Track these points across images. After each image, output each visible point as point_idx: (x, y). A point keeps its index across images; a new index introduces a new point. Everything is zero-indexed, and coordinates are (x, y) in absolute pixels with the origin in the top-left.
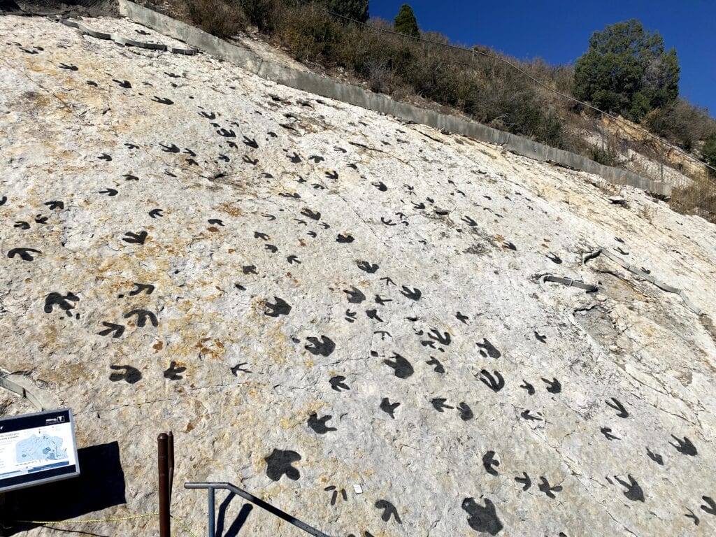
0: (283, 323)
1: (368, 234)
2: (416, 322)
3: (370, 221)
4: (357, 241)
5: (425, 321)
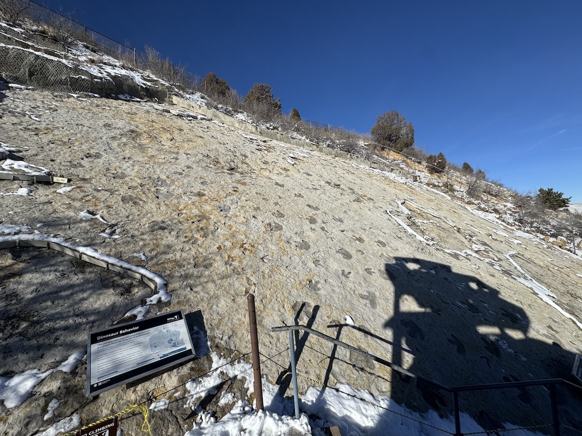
0: (281, 234)
1: (309, 193)
2: (344, 233)
3: (308, 188)
4: (305, 196)
5: (348, 232)
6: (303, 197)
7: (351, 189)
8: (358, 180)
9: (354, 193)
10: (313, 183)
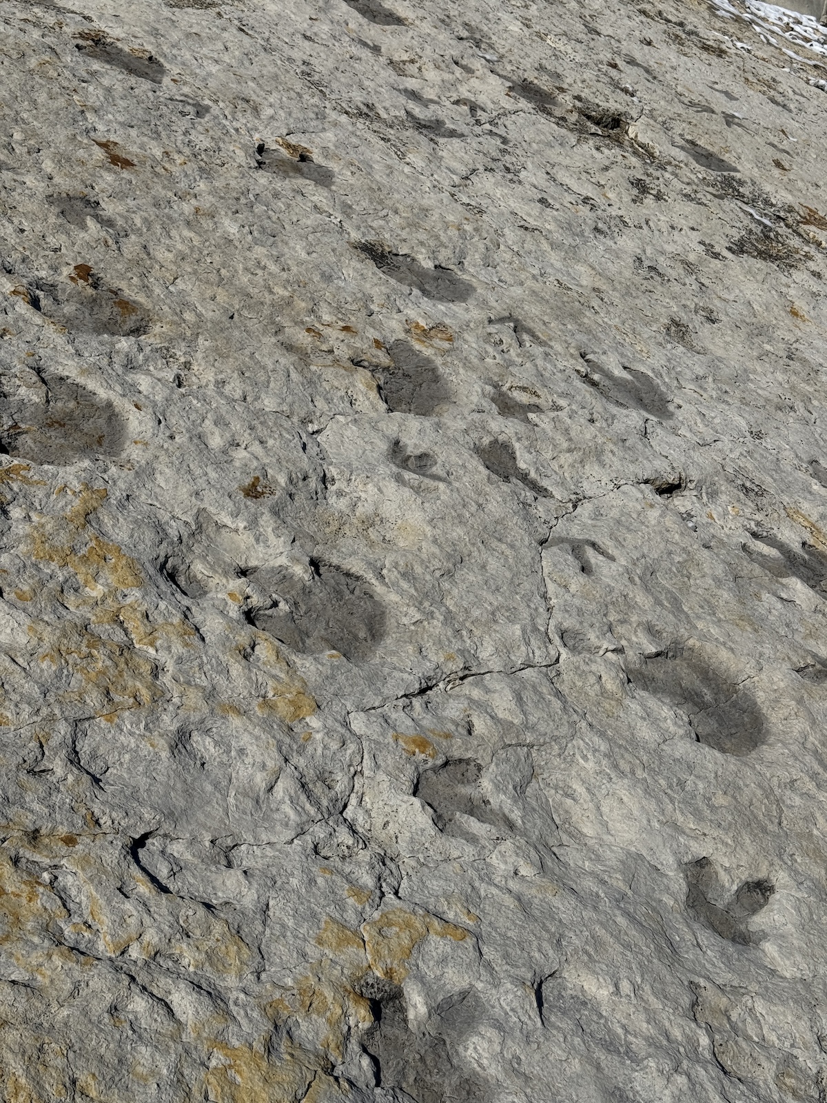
0: (105, 496)
1: (376, 154)
2: (682, 502)
3: (367, 113)
4: (343, 176)
5: (713, 495)
6: (324, 178)
7: (707, 159)
8: (756, 98)
9: (730, 187)
10: (411, 84)
